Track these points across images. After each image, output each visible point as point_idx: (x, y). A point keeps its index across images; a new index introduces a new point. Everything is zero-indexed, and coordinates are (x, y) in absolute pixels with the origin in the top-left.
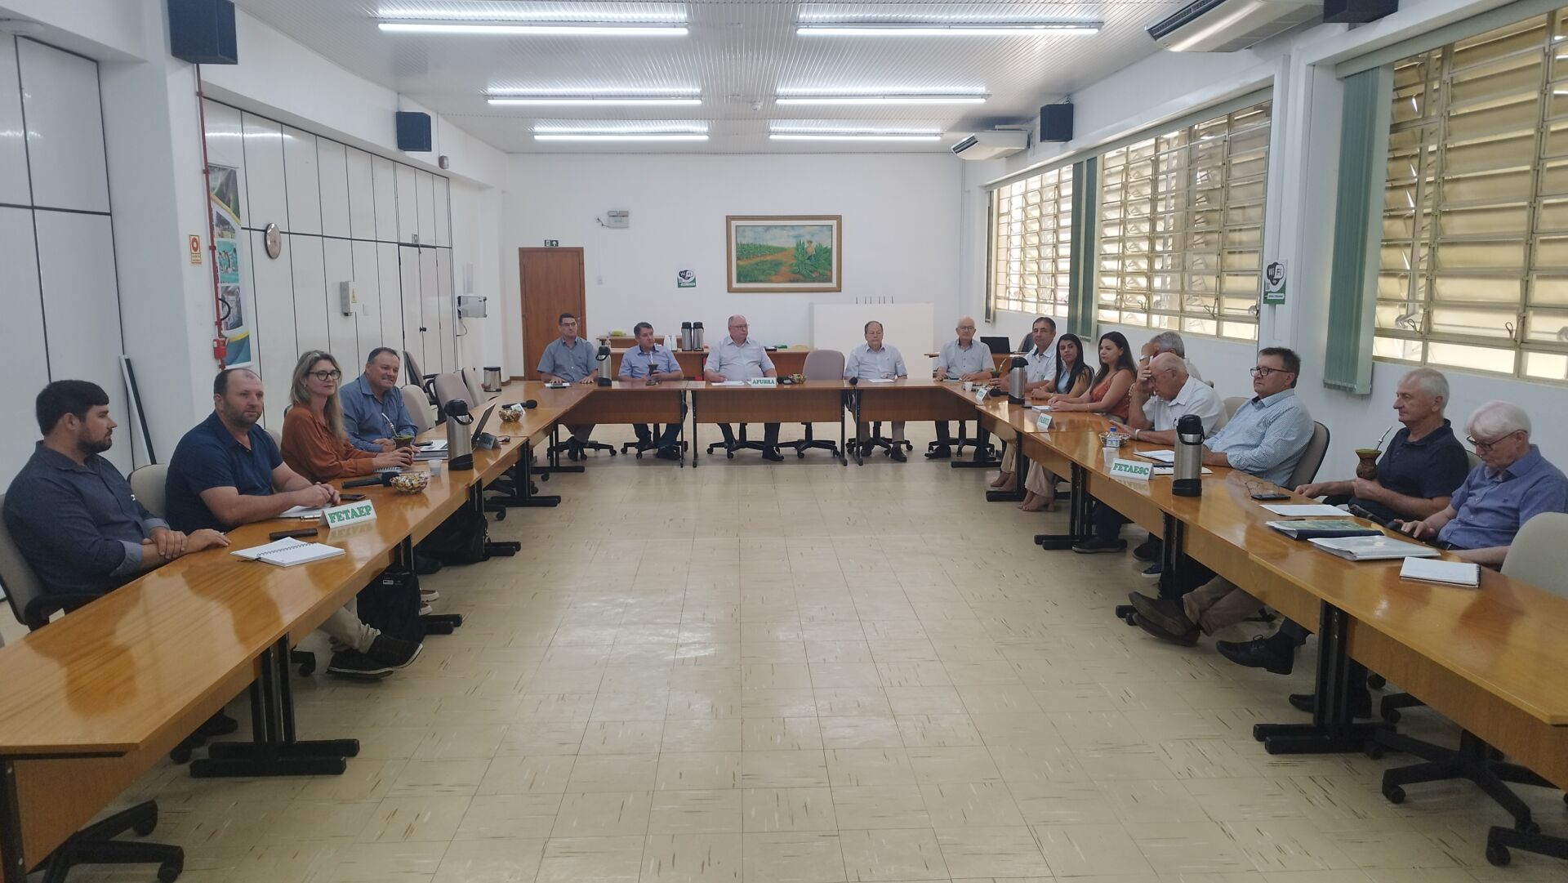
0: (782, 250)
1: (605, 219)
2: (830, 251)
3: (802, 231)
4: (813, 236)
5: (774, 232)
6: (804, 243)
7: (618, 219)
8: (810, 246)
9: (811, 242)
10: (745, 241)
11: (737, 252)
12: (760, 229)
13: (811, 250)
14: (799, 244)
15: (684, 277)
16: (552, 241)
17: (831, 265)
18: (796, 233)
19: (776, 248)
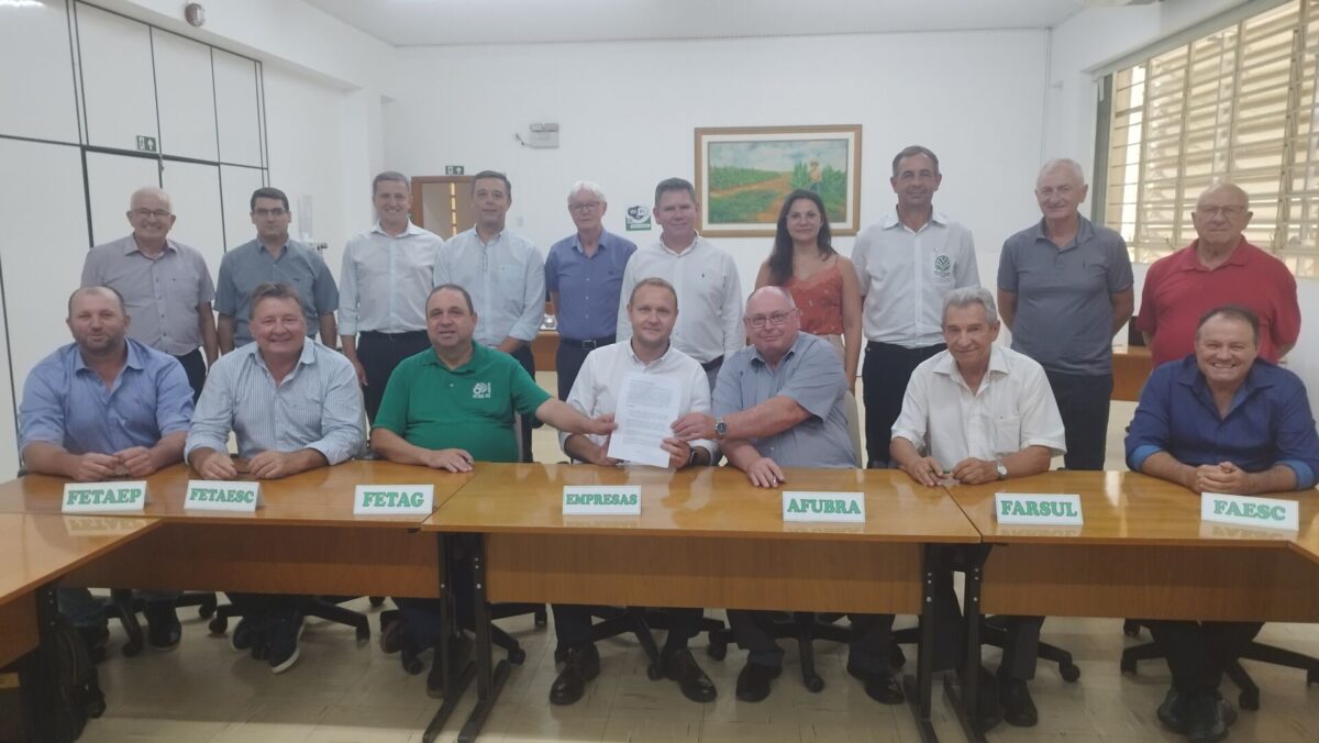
0: (775, 175)
1: (526, 135)
2: (842, 177)
3: (803, 149)
5: (763, 148)
6: (805, 166)
7: (546, 134)
8: (814, 170)
9: (815, 164)
10: (720, 165)
11: (709, 179)
12: (743, 146)
13: (816, 175)
14: (799, 168)
15: (634, 216)
16: (455, 168)
17: (844, 195)
18: (795, 150)
19: (766, 173)
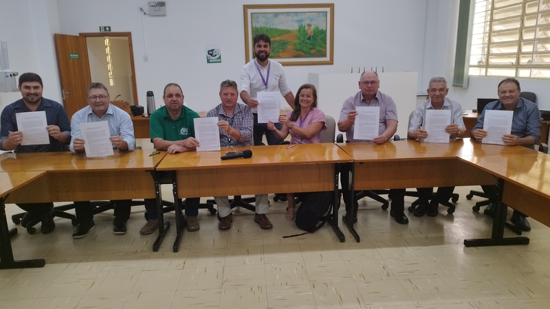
0: (288, 32)
1: (146, 9)
2: (324, 33)
3: (303, 17)
4: (311, 20)
5: (281, 18)
6: (304, 26)
7: (157, 8)
8: (309, 28)
9: (310, 25)
10: (258, 26)
11: (253, 34)
12: (270, 15)
13: (310, 31)
14: (301, 27)
15: (212, 55)
16: (105, 28)
17: (325, 43)
18: (299, 18)
19: (283, 31)
